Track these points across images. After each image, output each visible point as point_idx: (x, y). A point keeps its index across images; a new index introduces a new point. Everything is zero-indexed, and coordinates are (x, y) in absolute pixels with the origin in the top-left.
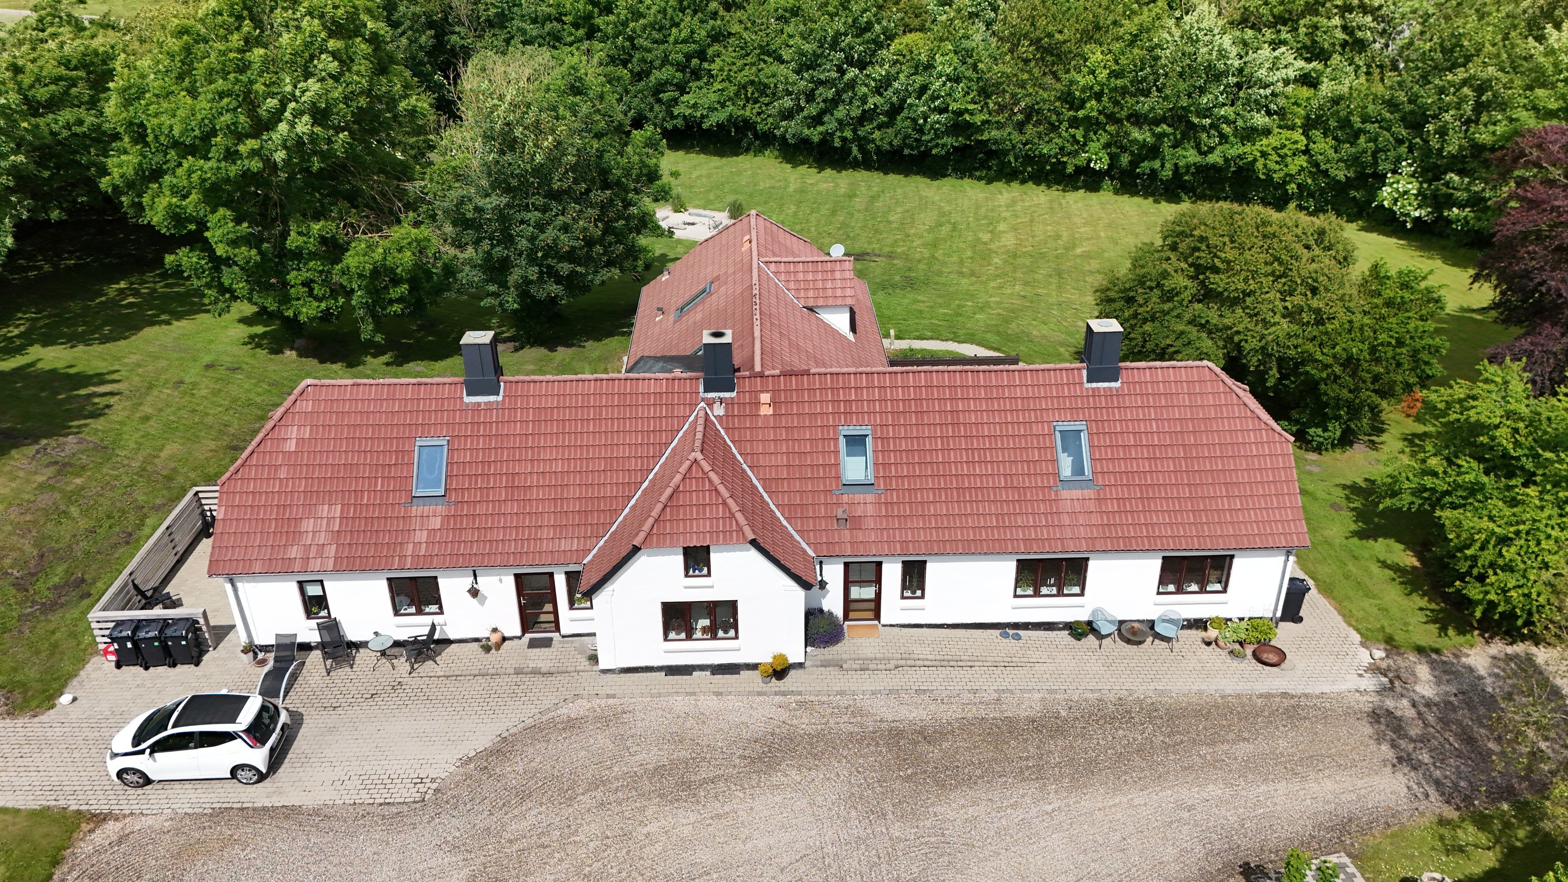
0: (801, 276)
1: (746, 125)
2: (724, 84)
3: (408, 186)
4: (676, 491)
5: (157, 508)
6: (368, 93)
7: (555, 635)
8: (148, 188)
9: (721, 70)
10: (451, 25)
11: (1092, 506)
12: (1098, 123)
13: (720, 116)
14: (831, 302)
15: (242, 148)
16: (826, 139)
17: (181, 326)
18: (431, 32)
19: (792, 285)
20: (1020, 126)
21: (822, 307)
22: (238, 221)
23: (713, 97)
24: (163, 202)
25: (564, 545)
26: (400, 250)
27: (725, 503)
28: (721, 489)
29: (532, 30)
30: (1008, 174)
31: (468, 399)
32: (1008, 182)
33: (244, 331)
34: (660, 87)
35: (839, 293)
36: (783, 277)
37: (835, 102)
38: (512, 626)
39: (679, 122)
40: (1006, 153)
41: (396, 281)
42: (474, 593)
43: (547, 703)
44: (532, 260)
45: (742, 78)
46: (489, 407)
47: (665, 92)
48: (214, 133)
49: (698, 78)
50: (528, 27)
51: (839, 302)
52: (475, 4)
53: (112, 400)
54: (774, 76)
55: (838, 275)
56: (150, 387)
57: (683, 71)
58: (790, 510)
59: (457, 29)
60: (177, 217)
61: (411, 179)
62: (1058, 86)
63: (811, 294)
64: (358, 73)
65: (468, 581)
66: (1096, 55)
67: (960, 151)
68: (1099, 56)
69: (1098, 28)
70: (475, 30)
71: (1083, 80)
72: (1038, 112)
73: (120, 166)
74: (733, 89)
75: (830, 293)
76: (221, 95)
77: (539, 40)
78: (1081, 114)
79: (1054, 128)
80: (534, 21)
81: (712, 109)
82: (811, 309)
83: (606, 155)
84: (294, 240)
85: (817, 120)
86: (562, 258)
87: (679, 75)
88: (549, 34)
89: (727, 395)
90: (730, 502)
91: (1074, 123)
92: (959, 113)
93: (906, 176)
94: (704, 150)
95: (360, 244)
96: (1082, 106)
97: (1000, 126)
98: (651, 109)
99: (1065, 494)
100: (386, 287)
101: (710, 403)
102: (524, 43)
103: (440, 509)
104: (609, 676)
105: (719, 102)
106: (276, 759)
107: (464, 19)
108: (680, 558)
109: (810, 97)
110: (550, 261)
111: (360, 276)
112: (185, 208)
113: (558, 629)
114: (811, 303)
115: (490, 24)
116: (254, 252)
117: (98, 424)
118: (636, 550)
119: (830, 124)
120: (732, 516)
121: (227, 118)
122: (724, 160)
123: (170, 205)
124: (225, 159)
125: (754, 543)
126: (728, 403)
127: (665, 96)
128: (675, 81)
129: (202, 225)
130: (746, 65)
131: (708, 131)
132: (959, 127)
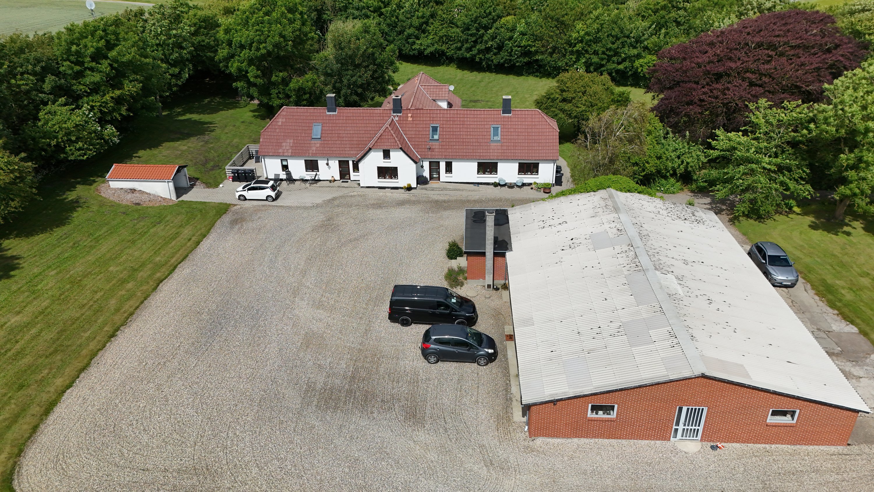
0: (432, 90)
1: (443, 53)
2: (434, 36)
3: (311, 62)
4: (381, 135)
5: (235, 153)
6: (300, 30)
7: (349, 181)
8: (230, 61)
9: (433, 30)
10: (324, 10)
11: (499, 147)
12: (582, 54)
13: (431, 49)
14: (440, 98)
15: (261, 46)
16: (473, 57)
17: (231, 112)
18: (315, 13)
19: (429, 93)
20: (551, 54)
21: (437, 100)
22: (258, 70)
23: (429, 41)
24: (235, 65)
25: (352, 152)
26: (307, 82)
27: (394, 139)
28: (394, 135)
29: (356, 13)
30: (547, 75)
31: (328, 113)
32: (548, 78)
33: (251, 114)
34: (409, 36)
35: (443, 95)
36: (426, 90)
37: (475, 42)
38: (338, 177)
39: (416, 52)
40: (545, 65)
41: (305, 93)
42: (327, 164)
43: (346, 192)
44: (349, 88)
45: (441, 34)
46: (333, 115)
47: (410, 39)
48: (253, 43)
49: (424, 33)
50: (355, 12)
51: (443, 98)
52: (334, 2)
53: (215, 128)
54: (454, 33)
55: (444, 90)
56: (226, 126)
57: (418, 30)
58: (415, 146)
59: (327, 12)
60: (239, 70)
61: (311, 60)
62: (565, 38)
63: (434, 95)
64: (297, 24)
65: (326, 162)
66: (579, 25)
67: (528, 64)
68: (581, 25)
69: (582, 14)
70: (334, 13)
71: (574, 35)
72: (557, 48)
73: (222, 53)
74: (437, 38)
75: (440, 95)
76: (257, 31)
77: (360, 17)
78: (575, 49)
79: (564, 56)
80: (358, 9)
81: (428, 46)
82: (434, 100)
83: (376, 54)
84: (274, 78)
85: (469, 50)
86: (359, 87)
87: (417, 32)
88: (364, 14)
89: (399, 114)
90: (396, 138)
91: (572, 53)
92: (525, 47)
93: (507, 75)
94: (426, 64)
95: (295, 79)
96: (575, 46)
97: (542, 53)
98: (404, 46)
99: (492, 144)
100: (302, 95)
101: (394, 117)
102: (353, 18)
103: (319, 142)
104: (363, 189)
105: (431, 44)
106: (278, 196)
107: (330, 8)
108: (382, 153)
109: (467, 41)
110: (355, 89)
111: (294, 90)
112: (242, 67)
113: (350, 179)
114: (434, 98)
115: (340, 10)
116: (262, 81)
117: (213, 133)
118: (370, 149)
119: (475, 51)
120: (396, 142)
121: (258, 37)
122: (433, 68)
123: (238, 65)
124: (256, 51)
125: (401, 148)
126: (400, 117)
127: (410, 41)
128: (415, 34)
129: (247, 72)
130: (443, 28)
131: (427, 55)
132: (526, 53)
